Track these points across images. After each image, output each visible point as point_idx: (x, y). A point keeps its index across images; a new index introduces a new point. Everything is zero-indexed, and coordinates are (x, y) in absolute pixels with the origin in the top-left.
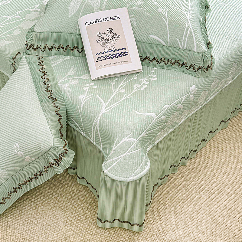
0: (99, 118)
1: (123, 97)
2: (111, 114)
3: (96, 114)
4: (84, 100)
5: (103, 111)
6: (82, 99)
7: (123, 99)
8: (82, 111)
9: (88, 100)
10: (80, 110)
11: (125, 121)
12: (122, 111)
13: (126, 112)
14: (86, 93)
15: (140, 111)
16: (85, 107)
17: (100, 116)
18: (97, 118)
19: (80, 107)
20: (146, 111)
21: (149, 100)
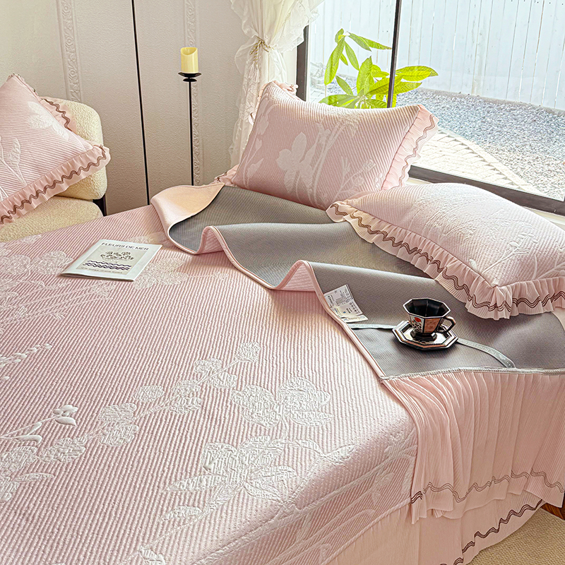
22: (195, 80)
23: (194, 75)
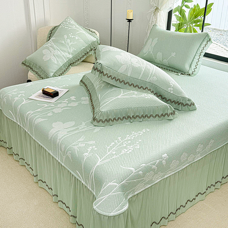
0: (95, 168)
1: (113, 156)
2: (103, 166)
3: (93, 166)
4: (87, 156)
5: (98, 164)
6: (85, 156)
7: (114, 157)
8: (84, 164)
9: (89, 157)
10: (83, 163)
11: (112, 171)
12: (111, 165)
13: (114, 166)
14: (89, 152)
15: (124, 165)
16: (86, 160)
17: (96, 166)
18: (94, 168)
19: (83, 161)
20: (128, 166)
21: (131, 159)
22: (131, 22)
23: (131, 20)
